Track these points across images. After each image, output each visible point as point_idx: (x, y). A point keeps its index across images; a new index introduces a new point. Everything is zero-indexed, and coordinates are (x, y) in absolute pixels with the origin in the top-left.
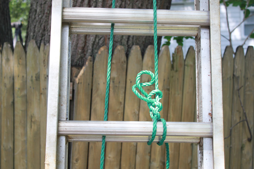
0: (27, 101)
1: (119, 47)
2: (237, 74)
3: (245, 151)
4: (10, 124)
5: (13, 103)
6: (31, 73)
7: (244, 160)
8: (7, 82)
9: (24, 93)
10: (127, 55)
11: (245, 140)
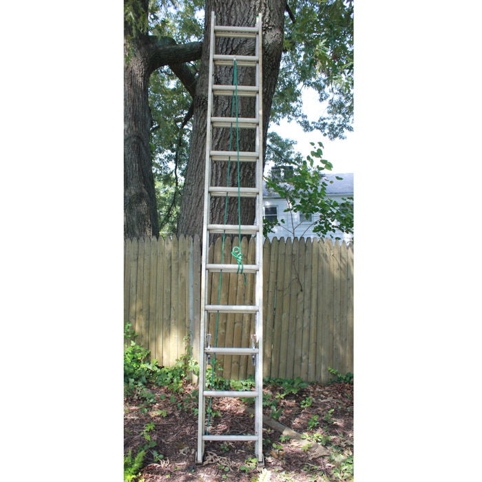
0: (178, 266)
1: (228, 238)
2: (294, 253)
3: (299, 297)
4: (169, 278)
5: (171, 267)
6: (181, 251)
7: (299, 302)
8: (167, 256)
9: (177, 262)
10: (232, 242)
11: (299, 290)
